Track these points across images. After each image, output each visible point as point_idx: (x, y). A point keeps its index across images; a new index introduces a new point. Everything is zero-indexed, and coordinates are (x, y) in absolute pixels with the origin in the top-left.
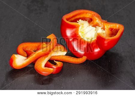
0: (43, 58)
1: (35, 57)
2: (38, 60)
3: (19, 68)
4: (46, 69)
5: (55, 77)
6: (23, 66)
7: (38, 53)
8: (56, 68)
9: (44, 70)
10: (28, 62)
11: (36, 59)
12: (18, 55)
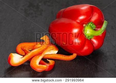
0: (38, 56)
1: (30, 56)
2: (33, 58)
3: (16, 65)
4: (40, 66)
5: (48, 74)
6: (19, 63)
7: (33, 53)
8: (49, 66)
9: (38, 67)
10: (24, 60)
11: (31, 57)
12: (15, 54)
